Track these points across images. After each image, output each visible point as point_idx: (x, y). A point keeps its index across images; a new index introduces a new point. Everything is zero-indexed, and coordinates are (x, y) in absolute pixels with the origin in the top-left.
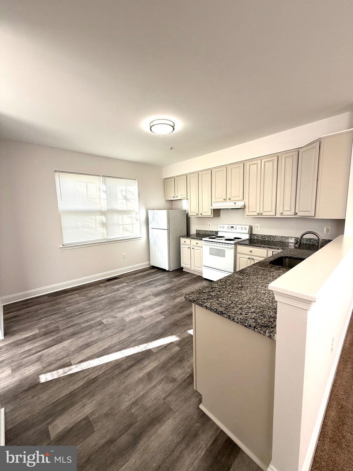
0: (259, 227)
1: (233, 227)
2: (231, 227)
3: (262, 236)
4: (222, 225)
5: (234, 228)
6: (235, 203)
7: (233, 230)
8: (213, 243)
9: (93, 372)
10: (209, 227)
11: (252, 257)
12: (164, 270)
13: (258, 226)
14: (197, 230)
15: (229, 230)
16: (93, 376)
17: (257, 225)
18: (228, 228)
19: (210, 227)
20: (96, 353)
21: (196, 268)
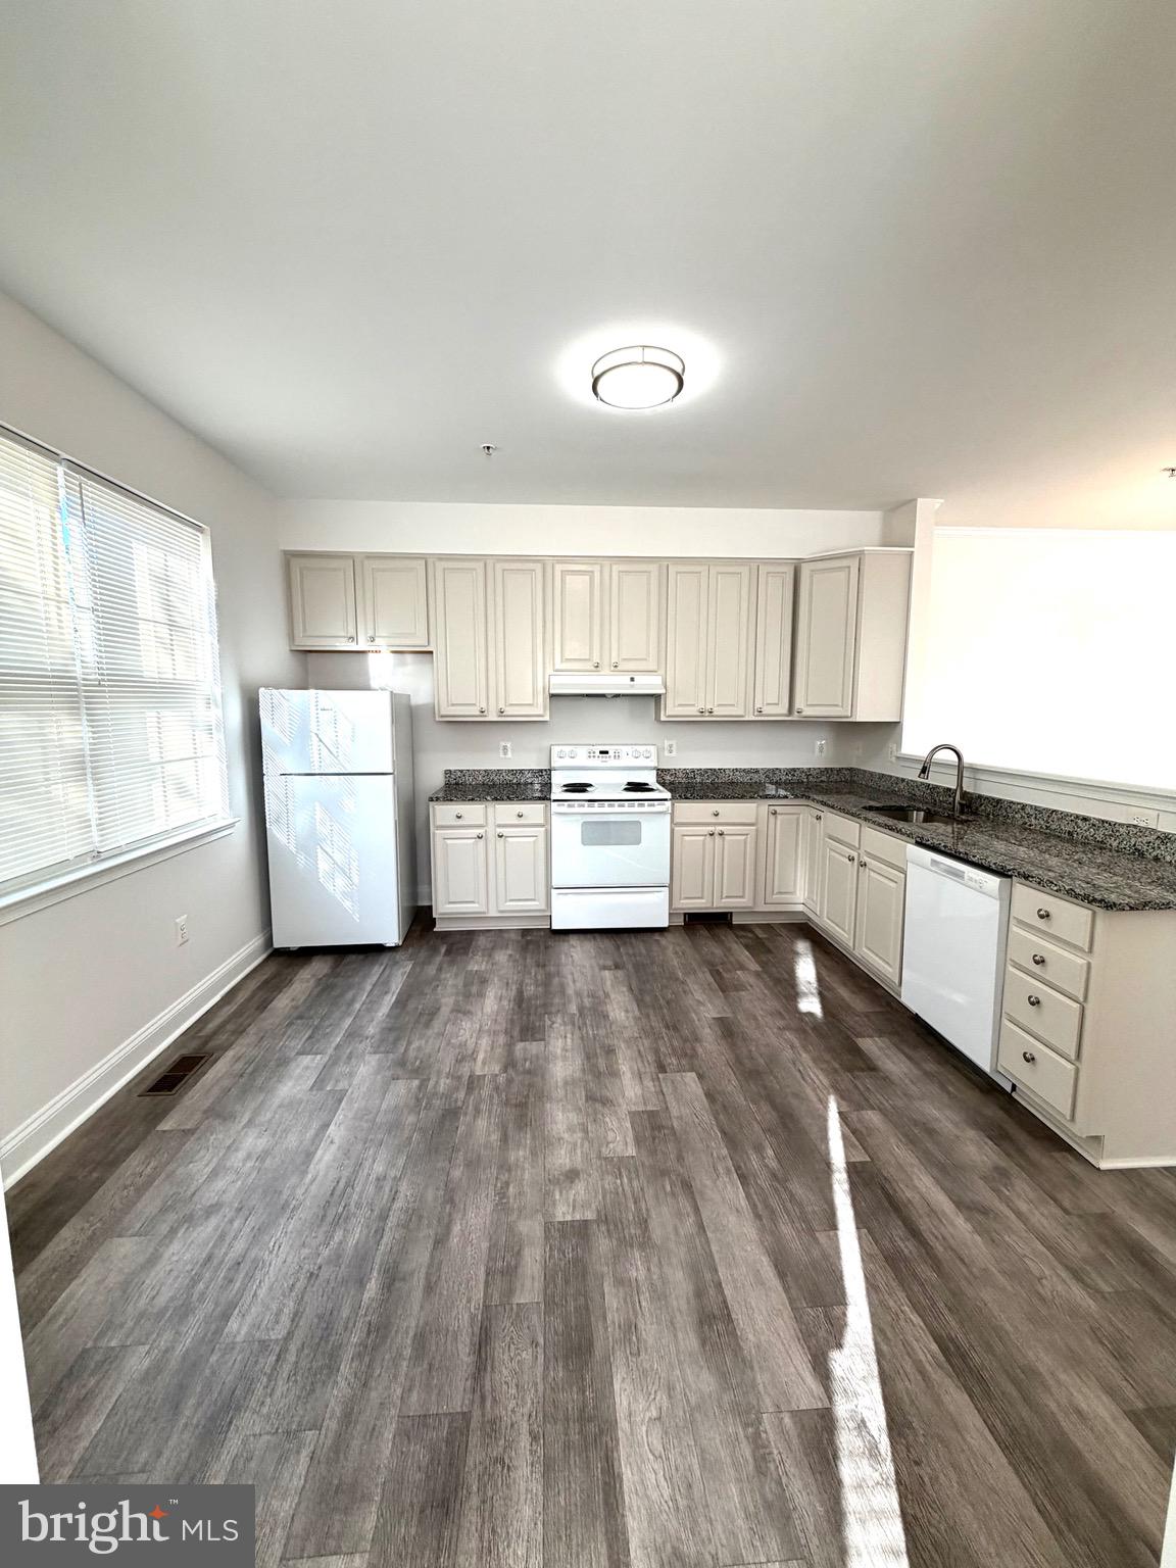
0: (674, 749)
1: (607, 752)
2: (601, 752)
3: (686, 772)
4: (567, 749)
5: (611, 753)
6: (632, 679)
7: (611, 762)
8: (596, 803)
9: (905, 1343)
10: (502, 756)
11: (719, 828)
12: (378, 950)
13: (671, 746)
14: (448, 772)
15: (598, 762)
16: (927, 1349)
17: (671, 743)
18: (591, 755)
19: (509, 755)
20: (790, 1303)
21: (511, 903)
